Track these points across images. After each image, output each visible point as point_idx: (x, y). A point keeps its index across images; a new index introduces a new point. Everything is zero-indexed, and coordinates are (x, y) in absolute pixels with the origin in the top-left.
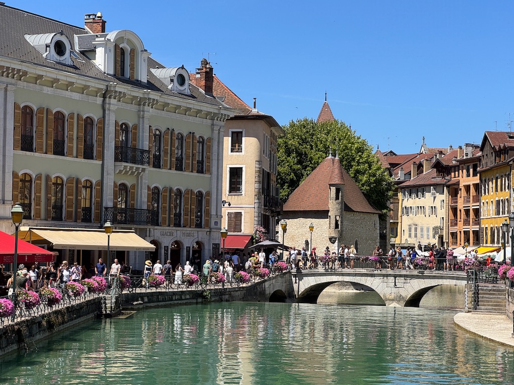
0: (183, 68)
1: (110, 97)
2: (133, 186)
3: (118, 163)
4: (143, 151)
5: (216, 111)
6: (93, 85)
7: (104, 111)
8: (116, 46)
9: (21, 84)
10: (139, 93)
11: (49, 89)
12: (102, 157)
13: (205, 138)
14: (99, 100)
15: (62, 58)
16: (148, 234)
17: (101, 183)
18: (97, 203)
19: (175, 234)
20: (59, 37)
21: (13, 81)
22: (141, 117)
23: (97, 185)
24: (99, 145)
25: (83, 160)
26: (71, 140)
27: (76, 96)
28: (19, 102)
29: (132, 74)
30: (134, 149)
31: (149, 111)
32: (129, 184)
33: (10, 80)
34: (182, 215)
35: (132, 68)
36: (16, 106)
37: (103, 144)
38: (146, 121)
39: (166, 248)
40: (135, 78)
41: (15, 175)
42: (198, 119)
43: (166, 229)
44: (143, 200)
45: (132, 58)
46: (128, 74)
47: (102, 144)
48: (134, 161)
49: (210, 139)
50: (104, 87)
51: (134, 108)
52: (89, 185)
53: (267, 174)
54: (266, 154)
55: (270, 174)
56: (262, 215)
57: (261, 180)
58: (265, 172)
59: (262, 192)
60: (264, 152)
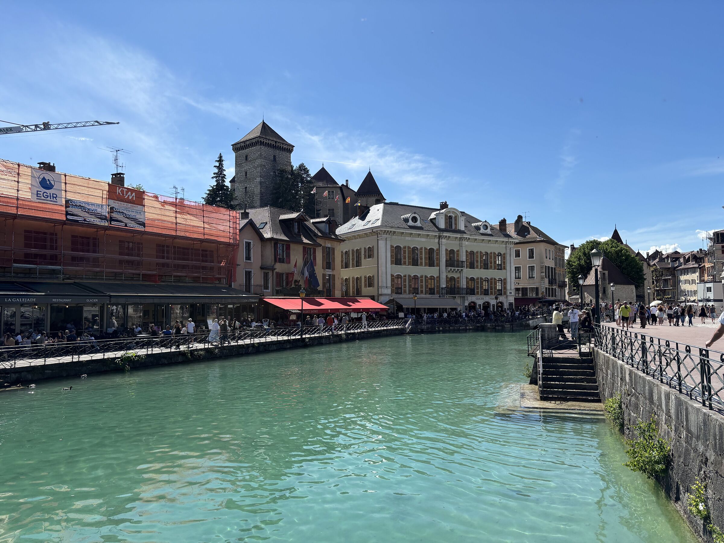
0: (486, 221)
1: (442, 239)
2: (458, 278)
3: (447, 268)
4: (462, 262)
5: (507, 240)
6: (431, 234)
7: (439, 245)
8: (446, 216)
9: (394, 237)
10: (459, 236)
11: (409, 238)
12: (438, 265)
13: (502, 253)
14: (437, 240)
15: (416, 224)
16: (466, 299)
17: (439, 277)
18: (437, 286)
19: (485, 298)
20: (414, 215)
21: (390, 236)
22: (461, 245)
23: (437, 277)
24: (437, 260)
25: (428, 267)
26: (421, 259)
27: (423, 240)
28: (393, 245)
29: (456, 227)
30: (458, 261)
31: (466, 243)
32: (456, 277)
33: (388, 236)
34: (489, 290)
35: (456, 224)
36: (392, 246)
37: (440, 260)
38: (463, 248)
39: (480, 305)
40: (458, 228)
41: (392, 275)
42: (496, 245)
43: (480, 296)
44: (463, 284)
45: (456, 220)
46: (454, 227)
47: (438, 259)
48: (458, 266)
49: (504, 254)
50: (438, 234)
51: (457, 242)
52: (432, 278)
53: (552, 268)
54: (550, 258)
55: (555, 268)
56: (546, 288)
57: (544, 271)
58: (549, 267)
59: (546, 277)
60: (546, 257)
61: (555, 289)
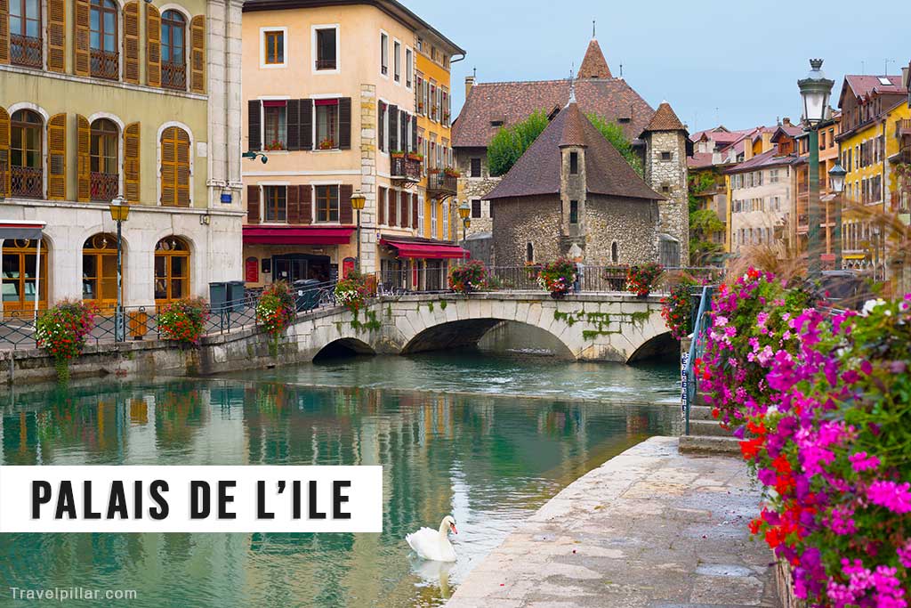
13: (189, 15)
34: (121, 178)
53: (405, 116)
54: (397, 77)
55: (415, 119)
56: (382, 190)
57: (375, 121)
58: (393, 109)
59: (381, 146)
60: (384, 70)
61: (415, 196)
